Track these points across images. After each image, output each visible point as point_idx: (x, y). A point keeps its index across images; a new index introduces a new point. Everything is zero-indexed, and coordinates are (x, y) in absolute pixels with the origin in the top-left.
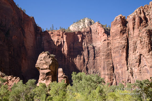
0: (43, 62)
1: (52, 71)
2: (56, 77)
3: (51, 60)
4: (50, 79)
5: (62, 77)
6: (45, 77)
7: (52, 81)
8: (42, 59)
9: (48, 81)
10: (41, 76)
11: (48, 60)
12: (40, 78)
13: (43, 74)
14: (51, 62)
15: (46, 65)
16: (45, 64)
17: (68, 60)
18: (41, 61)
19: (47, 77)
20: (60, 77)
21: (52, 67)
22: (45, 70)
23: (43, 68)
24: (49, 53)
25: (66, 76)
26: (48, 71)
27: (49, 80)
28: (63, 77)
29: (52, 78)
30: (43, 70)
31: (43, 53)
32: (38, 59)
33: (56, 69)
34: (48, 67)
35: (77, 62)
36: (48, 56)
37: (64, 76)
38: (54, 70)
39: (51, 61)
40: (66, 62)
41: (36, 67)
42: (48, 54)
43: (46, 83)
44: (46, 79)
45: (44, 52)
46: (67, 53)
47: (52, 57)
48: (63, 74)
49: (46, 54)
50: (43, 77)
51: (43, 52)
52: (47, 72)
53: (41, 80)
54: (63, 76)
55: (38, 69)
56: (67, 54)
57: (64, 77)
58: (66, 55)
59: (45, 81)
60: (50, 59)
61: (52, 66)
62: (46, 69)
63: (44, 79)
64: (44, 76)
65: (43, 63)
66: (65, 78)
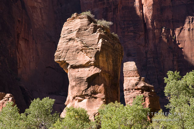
0: (75, 44)
1: (104, 71)
2: (119, 89)
3: (101, 37)
4: (101, 95)
5: (135, 87)
6: (86, 90)
7: (106, 103)
8: (73, 35)
9: (94, 103)
10: (73, 87)
11: (90, 39)
12: (71, 93)
13: (79, 80)
14: (100, 45)
15: (86, 52)
16: (82, 50)
17: (156, 34)
18: (71, 43)
19: (91, 89)
20: (129, 89)
21: (105, 59)
22: (82, 69)
23: (78, 64)
24: (92, 16)
25: (147, 85)
26: (92, 71)
27: (96, 98)
28: (138, 89)
29: (106, 93)
30: (77, 70)
31: (74, 18)
32: (62, 36)
33: (117, 65)
34: (93, 59)
35: (187, 39)
36: (89, 24)
37: (142, 84)
38: (111, 68)
39: (101, 41)
40: (151, 42)
41: (56, 60)
42: (90, 20)
43: (89, 110)
44: (87, 95)
45: (77, 15)
46: (151, 14)
47: (103, 28)
48: (140, 79)
49: (85, 21)
50: (79, 91)
51: (75, 15)
52: (90, 75)
53: (74, 98)
54: (139, 86)
55: (62, 66)
56: (153, 16)
57: (143, 90)
58: (147, 19)
59: (85, 101)
60: (97, 34)
61: (103, 57)
62: (87, 65)
63: (83, 97)
64: (83, 88)
65: (78, 49)
66: (146, 91)
